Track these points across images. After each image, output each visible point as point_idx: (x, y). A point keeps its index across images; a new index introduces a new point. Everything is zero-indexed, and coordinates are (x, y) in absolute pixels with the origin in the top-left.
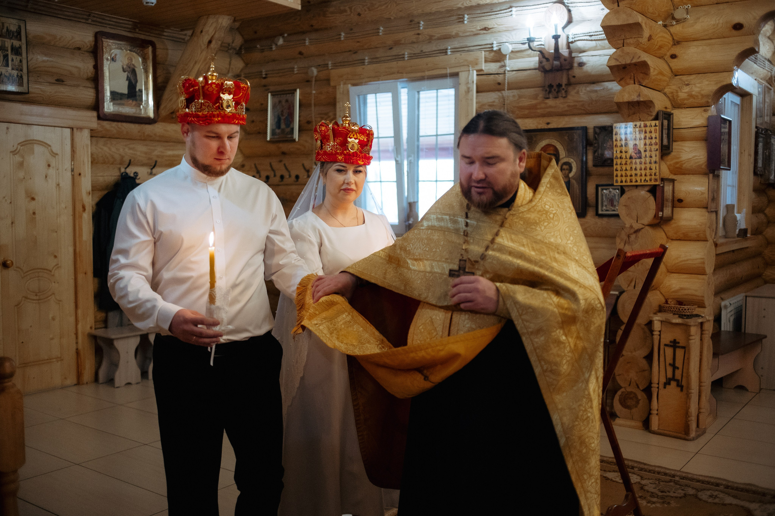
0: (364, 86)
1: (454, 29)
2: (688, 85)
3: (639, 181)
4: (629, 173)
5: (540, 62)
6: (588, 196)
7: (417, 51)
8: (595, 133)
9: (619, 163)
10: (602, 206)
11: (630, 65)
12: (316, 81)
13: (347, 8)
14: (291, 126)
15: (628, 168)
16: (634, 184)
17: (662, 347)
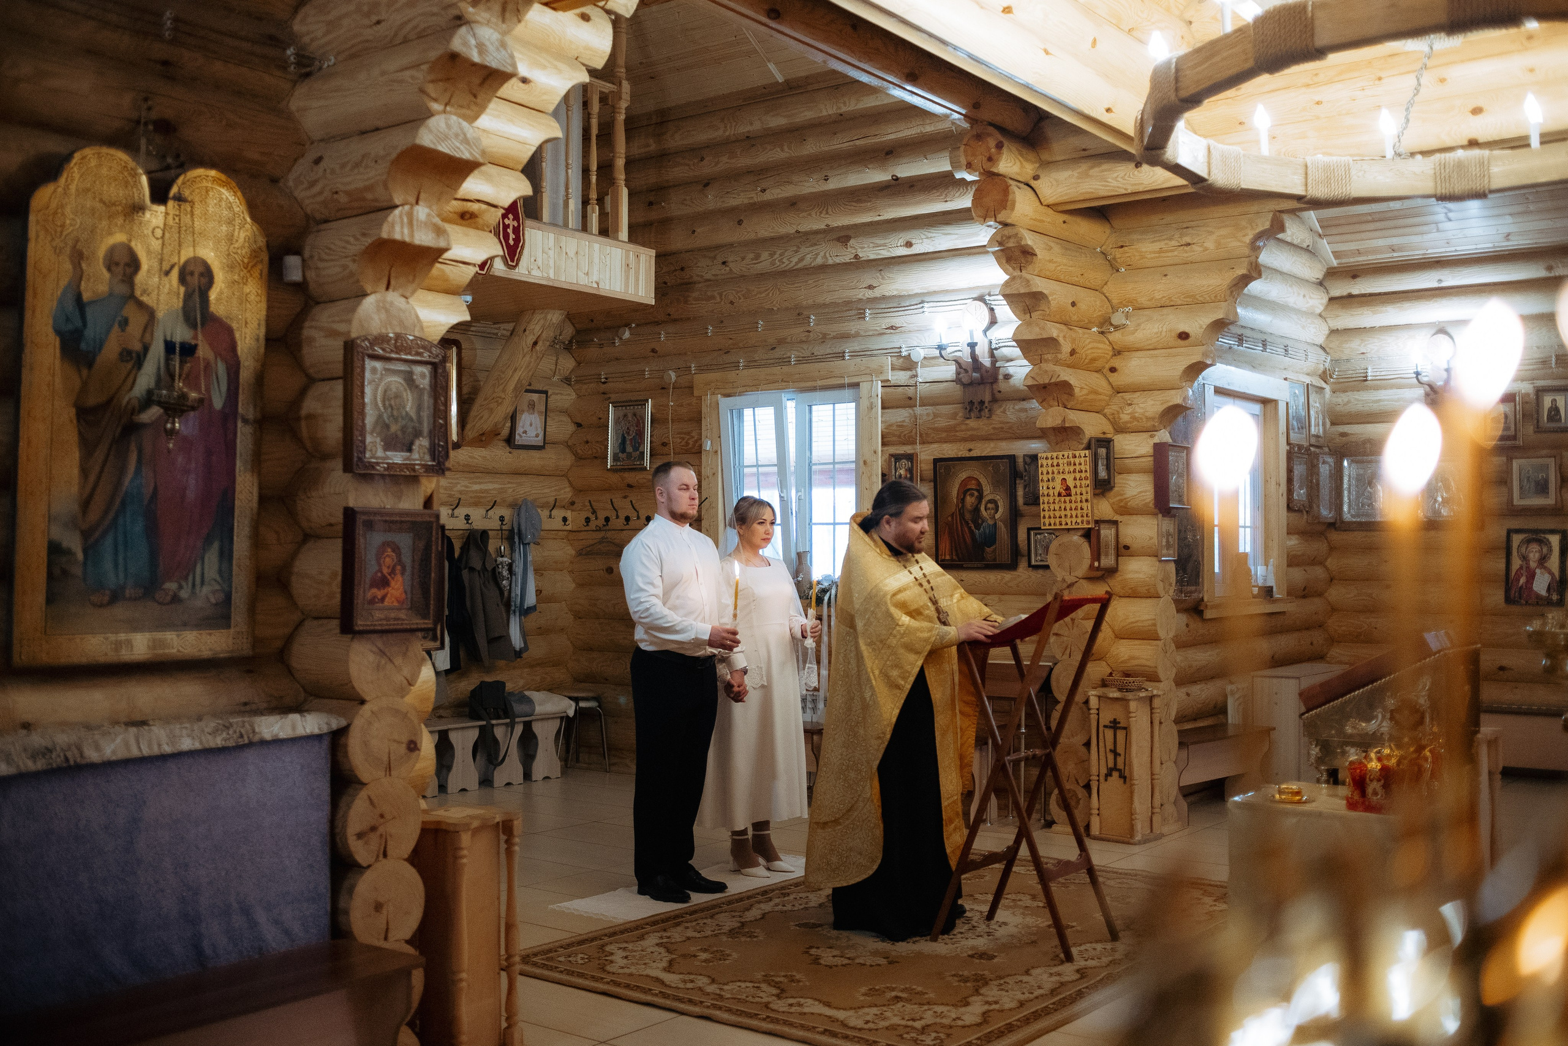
0: (737, 398)
1: (853, 327)
2: (1130, 405)
3: (1069, 524)
4: (1057, 514)
5: (958, 373)
6: (1019, 542)
7: (807, 353)
8: (1025, 463)
9: (1046, 502)
10: (1036, 555)
11: (1050, 384)
12: (673, 388)
13: (716, 294)
14: (641, 449)
15: (1057, 508)
16: (1063, 527)
17: (1101, 729)
